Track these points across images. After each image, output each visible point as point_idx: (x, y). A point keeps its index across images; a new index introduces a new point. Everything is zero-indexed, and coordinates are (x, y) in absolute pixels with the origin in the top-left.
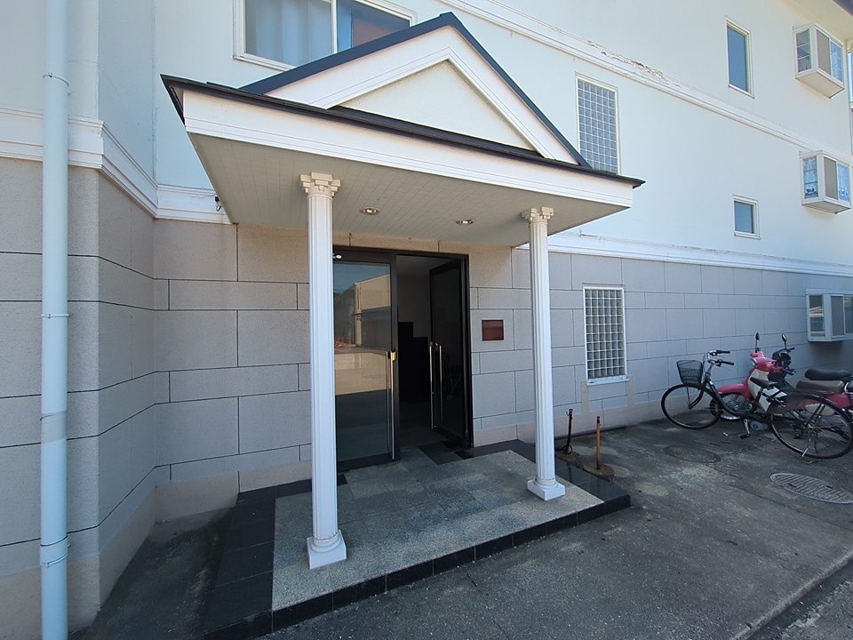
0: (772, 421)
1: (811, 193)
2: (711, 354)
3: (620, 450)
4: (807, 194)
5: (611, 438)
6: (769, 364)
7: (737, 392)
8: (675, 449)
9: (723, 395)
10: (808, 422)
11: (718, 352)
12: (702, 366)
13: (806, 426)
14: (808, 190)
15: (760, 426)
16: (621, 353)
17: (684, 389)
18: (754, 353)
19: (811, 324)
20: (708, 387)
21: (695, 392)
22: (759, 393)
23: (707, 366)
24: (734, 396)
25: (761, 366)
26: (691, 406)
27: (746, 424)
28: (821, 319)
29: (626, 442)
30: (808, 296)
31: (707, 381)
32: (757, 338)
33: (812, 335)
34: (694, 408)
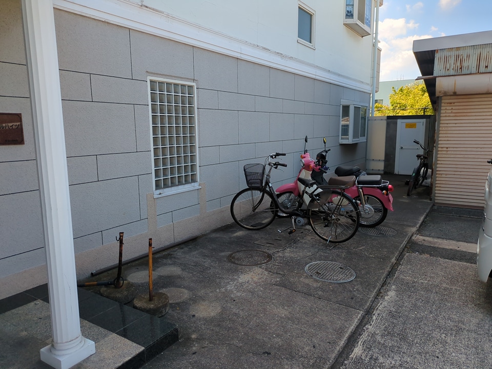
0: (310, 215)
1: (349, 15)
2: (272, 157)
3: (184, 267)
4: (347, 15)
5: (179, 253)
6: (312, 165)
7: (289, 191)
8: (238, 255)
9: (279, 196)
10: (333, 214)
11: (278, 155)
12: (264, 168)
13: (331, 217)
14: (348, 11)
15: (302, 220)
16: (193, 158)
17: (249, 192)
18: (303, 155)
19: (342, 129)
20: (268, 189)
21: (258, 194)
22: (303, 191)
23: (268, 168)
24: (288, 194)
25: (306, 167)
26: (254, 208)
27: (293, 220)
28: (347, 126)
29: (193, 256)
30: (341, 106)
31: (267, 183)
32: (306, 141)
33: (342, 139)
34: (256, 211)
